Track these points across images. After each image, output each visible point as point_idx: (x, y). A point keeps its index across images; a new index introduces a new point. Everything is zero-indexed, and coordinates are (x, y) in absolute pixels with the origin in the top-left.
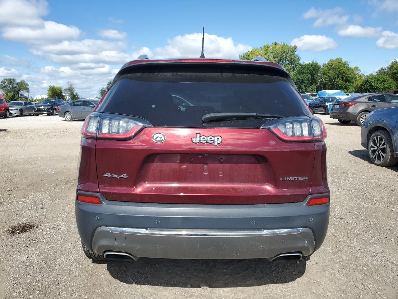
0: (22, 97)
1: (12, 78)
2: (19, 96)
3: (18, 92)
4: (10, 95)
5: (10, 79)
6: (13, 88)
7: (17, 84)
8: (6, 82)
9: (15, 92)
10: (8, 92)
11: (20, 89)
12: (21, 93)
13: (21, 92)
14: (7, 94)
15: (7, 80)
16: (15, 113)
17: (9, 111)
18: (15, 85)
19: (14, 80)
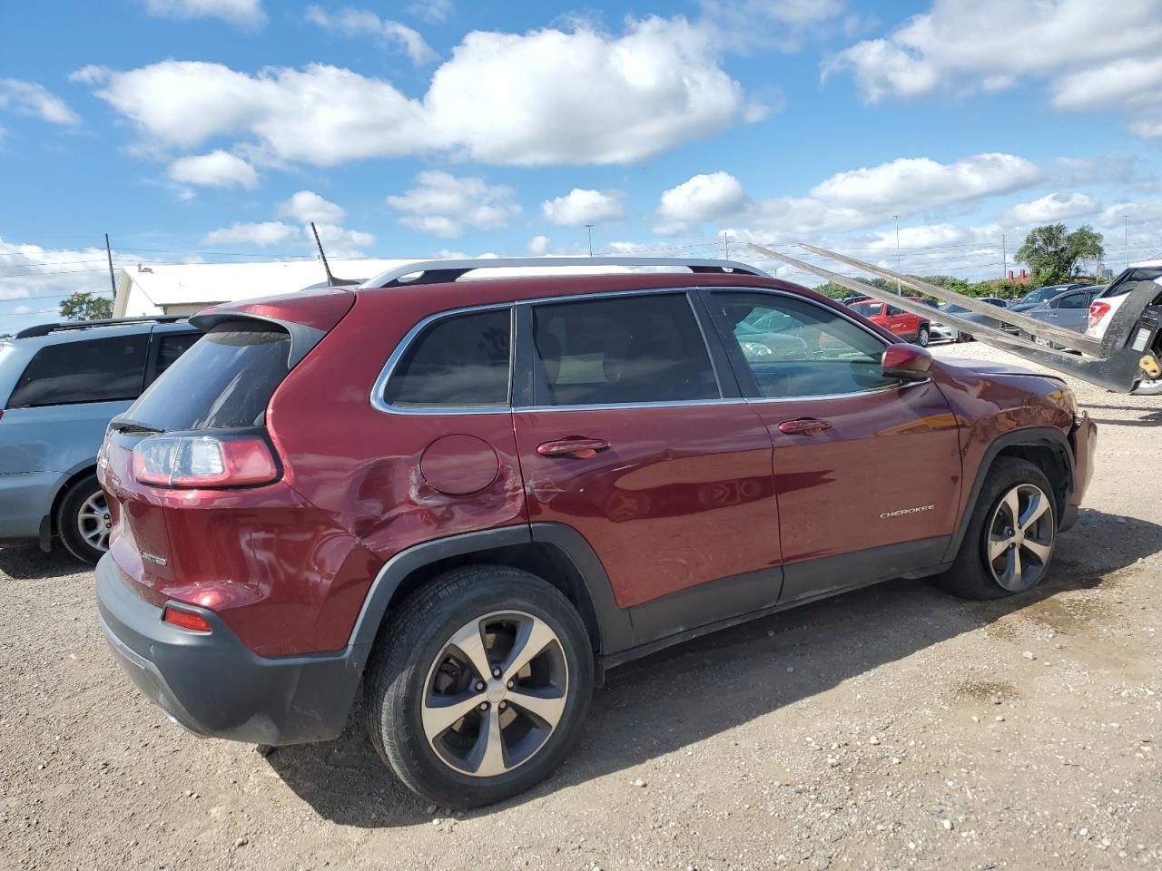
0: (1081, 274)
1: (1055, 224)
2: (1073, 273)
3: (1069, 262)
4: (1047, 272)
5: (1050, 229)
6: (1056, 252)
7: (1069, 239)
8: (1038, 238)
9: (1060, 263)
10: (1041, 266)
11: (1076, 254)
12: (1078, 264)
13: (1079, 262)
14: (1038, 273)
15: (1040, 231)
16: (949, 334)
17: (928, 330)
18: (1063, 244)
19: (1060, 229)
